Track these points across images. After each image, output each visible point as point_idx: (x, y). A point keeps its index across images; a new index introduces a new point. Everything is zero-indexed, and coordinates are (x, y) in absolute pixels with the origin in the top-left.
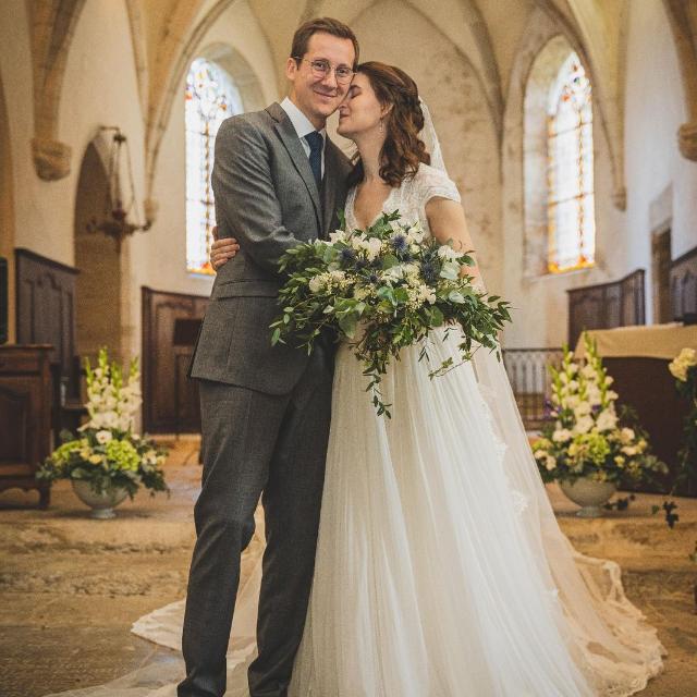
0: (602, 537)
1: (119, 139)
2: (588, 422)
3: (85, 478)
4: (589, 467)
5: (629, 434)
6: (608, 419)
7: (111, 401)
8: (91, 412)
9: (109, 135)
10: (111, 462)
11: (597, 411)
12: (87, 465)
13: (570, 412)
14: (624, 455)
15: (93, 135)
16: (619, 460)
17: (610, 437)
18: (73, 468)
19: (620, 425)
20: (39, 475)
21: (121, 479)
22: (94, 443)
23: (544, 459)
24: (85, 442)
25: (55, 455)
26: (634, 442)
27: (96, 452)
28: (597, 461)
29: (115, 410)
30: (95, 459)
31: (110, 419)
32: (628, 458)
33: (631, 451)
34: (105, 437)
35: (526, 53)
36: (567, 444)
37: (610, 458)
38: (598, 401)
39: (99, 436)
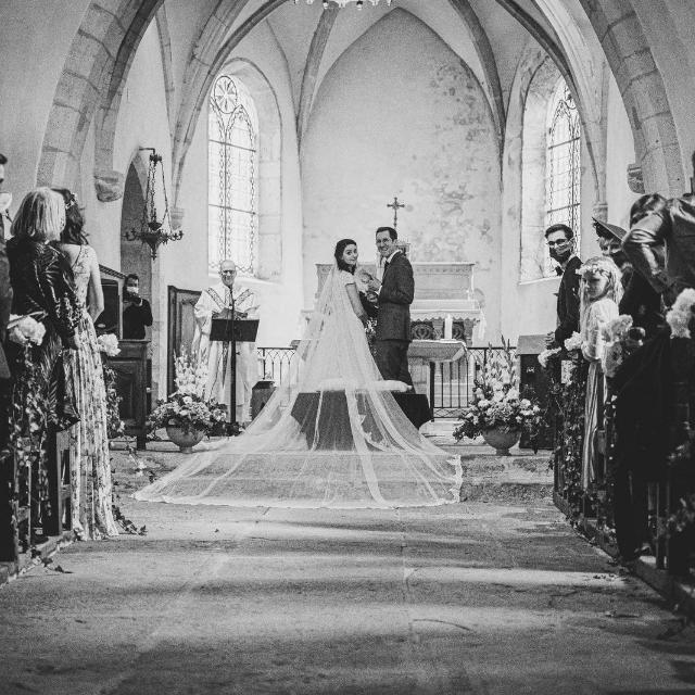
0: (507, 467)
1: (155, 159)
2: (501, 395)
3: (177, 426)
4: (499, 422)
5: (527, 403)
6: (514, 393)
7: (191, 377)
8: (178, 385)
9: (146, 155)
10: (193, 415)
11: (507, 387)
12: (178, 417)
13: (489, 388)
14: (521, 415)
15: (134, 156)
16: (518, 418)
17: (514, 404)
18: (170, 418)
19: (521, 397)
20: (147, 423)
21: (200, 425)
22: (181, 403)
23: (472, 418)
24: (175, 403)
25: (156, 412)
26: (531, 408)
27: (184, 408)
28: (504, 419)
29: (194, 383)
30: (184, 413)
31: (191, 389)
32: (524, 417)
33: (526, 413)
34: (188, 400)
35: (526, 69)
36: (486, 409)
37: (513, 417)
38: (508, 382)
39: (185, 399)
